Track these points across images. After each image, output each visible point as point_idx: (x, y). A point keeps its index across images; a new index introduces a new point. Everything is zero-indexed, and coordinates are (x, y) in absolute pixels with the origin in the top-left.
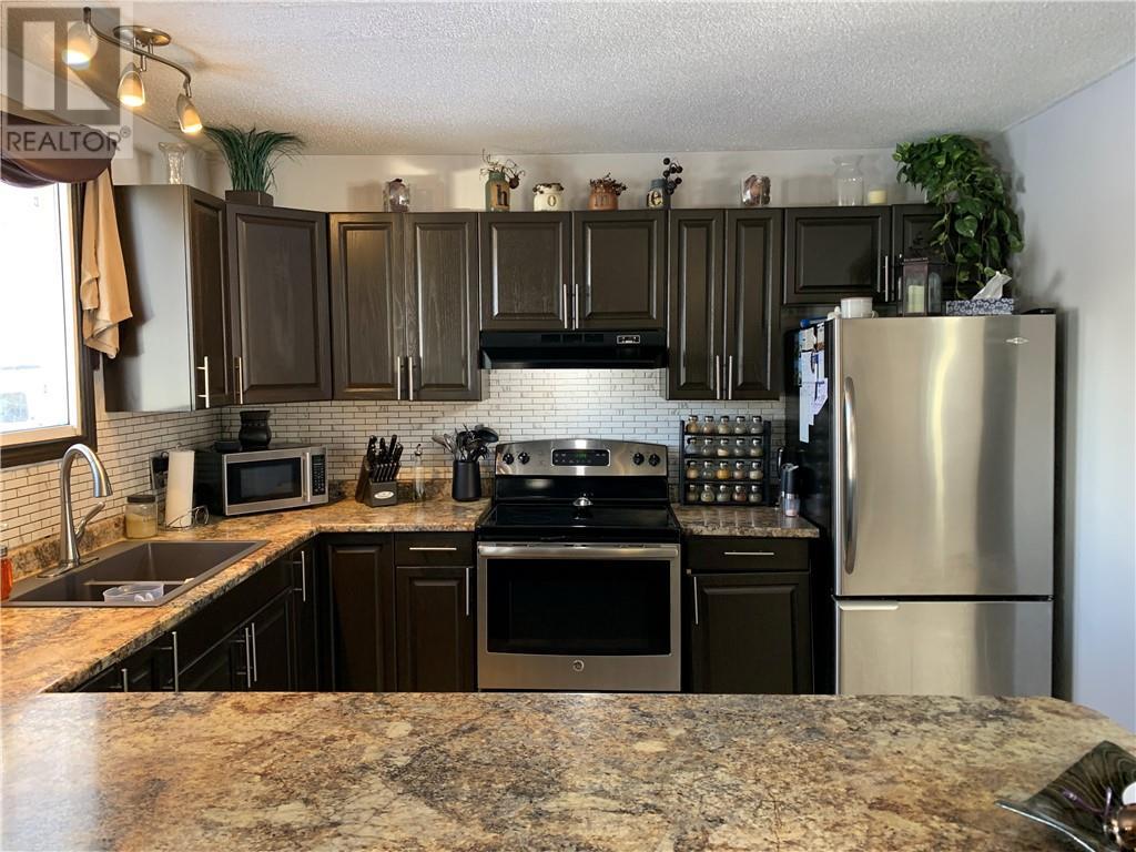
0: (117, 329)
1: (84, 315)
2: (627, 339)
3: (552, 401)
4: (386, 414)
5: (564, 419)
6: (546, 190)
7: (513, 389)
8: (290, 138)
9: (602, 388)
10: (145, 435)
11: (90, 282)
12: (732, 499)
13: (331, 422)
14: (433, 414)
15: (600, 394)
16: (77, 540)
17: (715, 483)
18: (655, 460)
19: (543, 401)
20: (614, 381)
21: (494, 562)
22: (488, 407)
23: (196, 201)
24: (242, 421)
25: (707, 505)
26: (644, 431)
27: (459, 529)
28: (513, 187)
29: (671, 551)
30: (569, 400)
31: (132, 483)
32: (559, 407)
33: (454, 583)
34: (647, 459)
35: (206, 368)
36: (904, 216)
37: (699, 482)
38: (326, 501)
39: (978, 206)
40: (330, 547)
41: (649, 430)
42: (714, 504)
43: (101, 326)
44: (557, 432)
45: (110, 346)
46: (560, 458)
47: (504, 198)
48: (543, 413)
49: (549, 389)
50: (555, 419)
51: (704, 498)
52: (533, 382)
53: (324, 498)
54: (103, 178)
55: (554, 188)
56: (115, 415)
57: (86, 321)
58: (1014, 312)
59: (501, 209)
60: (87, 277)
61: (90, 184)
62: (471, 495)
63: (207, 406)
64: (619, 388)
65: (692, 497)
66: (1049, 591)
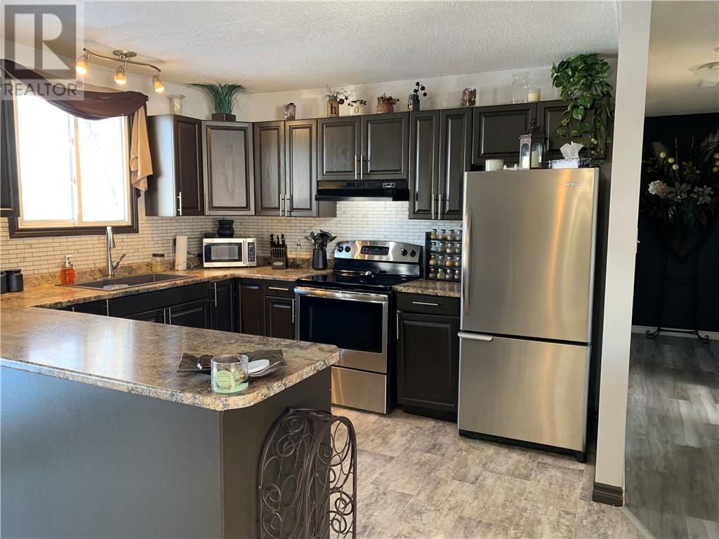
0: (146, 180)
1: (132, 173)
2: (388, 185)
3: (366, 219)
4: (290, 224)
5: (372, 229)
6: (354, 104)
7: (347, 212)
8: (239, 86)
9: (392, 213)
10: (168, 228)
11: (133, 159)
12: (453, 278)
13: (267, 227)
14: (311, 225)
15: (390, 216)
16: (114, 268)
17: (444, 269)
18: (413, 254)
19: (362, 219)
20: (398, 209)
21: (303, 297)
22: (335, 222)
23: (178, 121)
24: (219, 224)
25: (439, 280)
26: (413, 237)
27: (290, 280)
28: (341, 104)
29: (379, 299)
30: (375, 219)
31: (160, 249)
32: (370, 223)
33: (289, 307)
34: (409, 253)
35: (180, 197)
36: (545, 108)
37: (436, 267)
38: (255, 265)
39: (587, 100)
40: (240, 285)
41: (416, 237)
42: (444, 280)
43: (139, 178)
44: (368, 236)
45: (143, 187)
46: (365, 250)
47: (334, 109)
48: (362, 226)
49: (364, 213)
50: (368, 229)
51: (438, 276)
52: (357, 209)
53: (254, 264)
54: (141, 110)
55: (358, 103)
56: (150, 218)
57: (132, 176)
58: (579, 167)
59: (334, 115)
60: (132, 157)
61: (136, 113)
62: (321, 266)
63: (181, 214)
64: (400, 213)
65: (431, 275)
66: (589, 340)
